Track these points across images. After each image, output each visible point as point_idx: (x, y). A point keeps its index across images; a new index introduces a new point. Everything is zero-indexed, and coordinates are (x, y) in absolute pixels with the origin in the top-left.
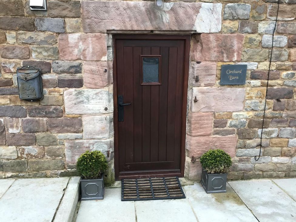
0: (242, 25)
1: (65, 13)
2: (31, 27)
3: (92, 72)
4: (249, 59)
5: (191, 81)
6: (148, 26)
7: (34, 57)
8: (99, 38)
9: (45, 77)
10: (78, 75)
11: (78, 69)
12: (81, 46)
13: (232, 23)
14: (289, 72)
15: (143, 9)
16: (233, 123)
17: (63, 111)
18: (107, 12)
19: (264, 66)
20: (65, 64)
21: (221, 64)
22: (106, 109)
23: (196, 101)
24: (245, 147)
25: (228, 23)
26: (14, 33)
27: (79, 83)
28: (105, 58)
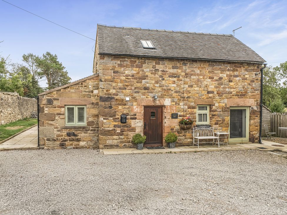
0: (176, 104)
1: (133, 101)
2: (125, 105)
3: (139, 115)
4: (178, 112)
5: (164, 117)
6: (153, 104)
7: (125, 112)
8: (141, 107)
9: (127, 117)
10: (135, 117)
11: (135, 115)
12: (137, 109)
13: (174, 103)
14: (189, 115)
15: (152, 100)
16: (176, 129)
17: (131, 126)
18: (143, 101)
19: (182, 113)
20: (132, 114)
21: (171, 113)
22: (142, 125)
23: (165, 123)
24: (179, 136)
25: (172, 103)
26: (121, 106)
27: (135, 118)
28: (142, 112)
